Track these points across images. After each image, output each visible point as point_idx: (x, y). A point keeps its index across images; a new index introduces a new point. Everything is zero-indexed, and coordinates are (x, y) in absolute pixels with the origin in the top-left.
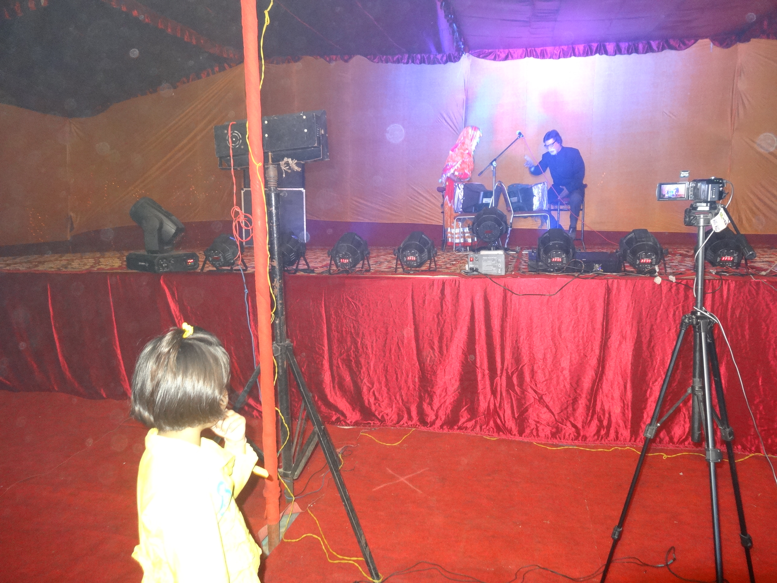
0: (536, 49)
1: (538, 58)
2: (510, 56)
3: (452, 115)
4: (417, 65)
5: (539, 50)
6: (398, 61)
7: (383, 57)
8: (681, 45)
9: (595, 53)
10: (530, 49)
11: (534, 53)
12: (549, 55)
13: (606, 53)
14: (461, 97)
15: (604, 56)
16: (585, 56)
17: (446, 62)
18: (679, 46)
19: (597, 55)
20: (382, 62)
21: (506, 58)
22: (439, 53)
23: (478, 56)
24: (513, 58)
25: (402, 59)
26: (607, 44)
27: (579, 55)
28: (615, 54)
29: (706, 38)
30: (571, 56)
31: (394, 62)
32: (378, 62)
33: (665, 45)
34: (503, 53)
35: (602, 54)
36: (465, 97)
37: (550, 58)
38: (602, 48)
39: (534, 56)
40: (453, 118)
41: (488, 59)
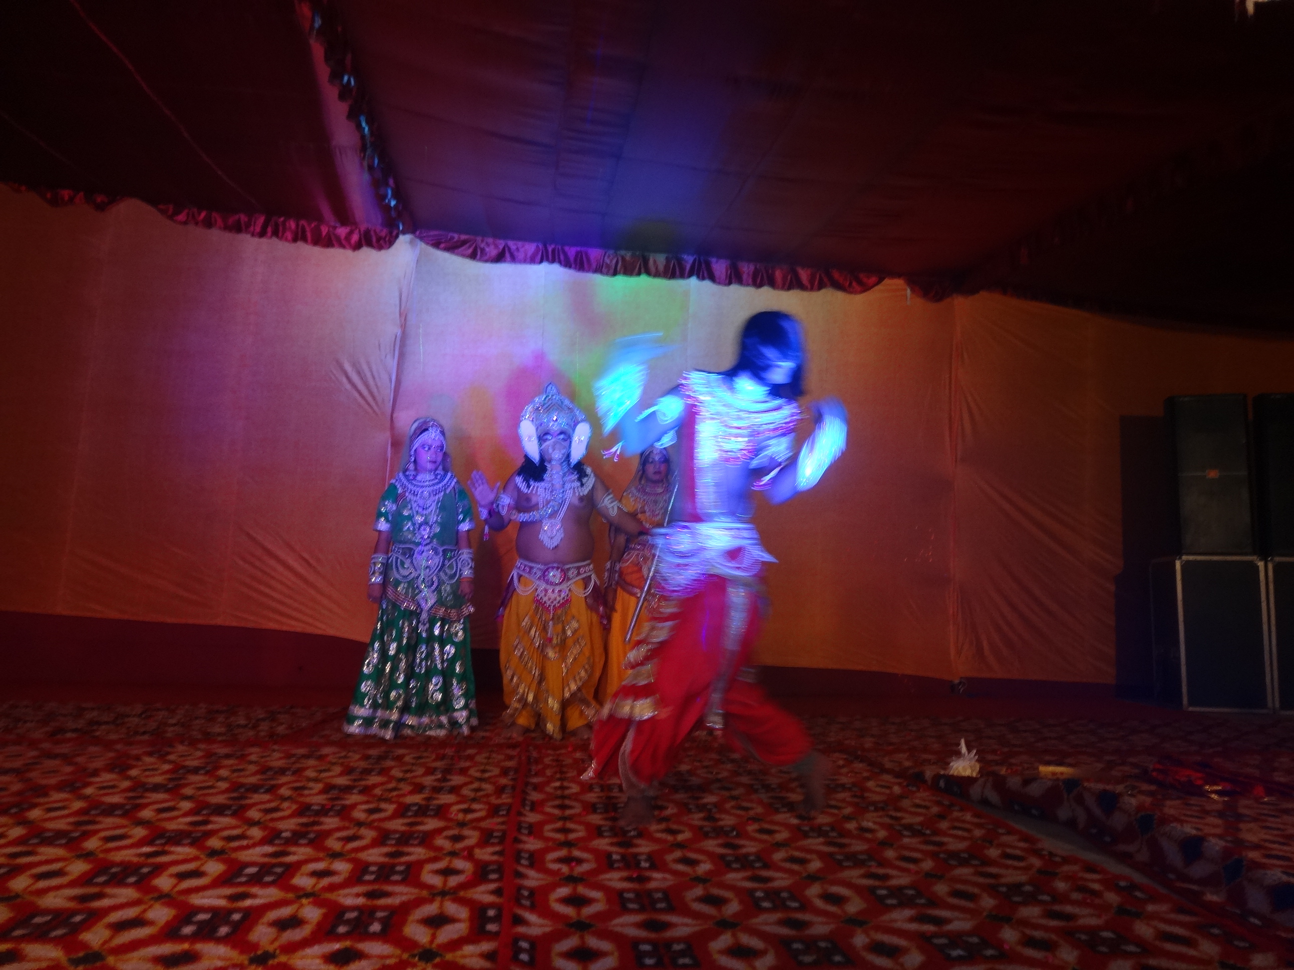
0: (566, 248)
1: (570, 268)
2: (507, 255)
3: (365, 367)
4: (287, 244)
5: (572, 251)
6: (238, 228)
7: (199, 214)
8: (854, 284)
9: (690, 276)
10: (553, 246)
11: (562, 257)
12: (594, 266)
13: (712, 278)
14: (391, 330)
15: (707, 284)
16: (669, 279)
17: (357, 247)
18: (850, 284)
19: (693, 281)
20: (197, 224)
21: (499, 258)
22: (344, 223)
23: (436, 245)
24: (514, 259)
25: (248, 226)
26: (714, 260)
27: (657, 275)
28: (730, 283)
29: (899, 275)
30: (639, 274)
31: (227, 228)
32: (185, 223)
33: (825, 280)
34: (492, 247)
35: (702, 278)
36: (399, 332)
37: (595, 272)
38: (703, 266)
39: (560, 263)
40: (369, 375)
41: (458, 254)
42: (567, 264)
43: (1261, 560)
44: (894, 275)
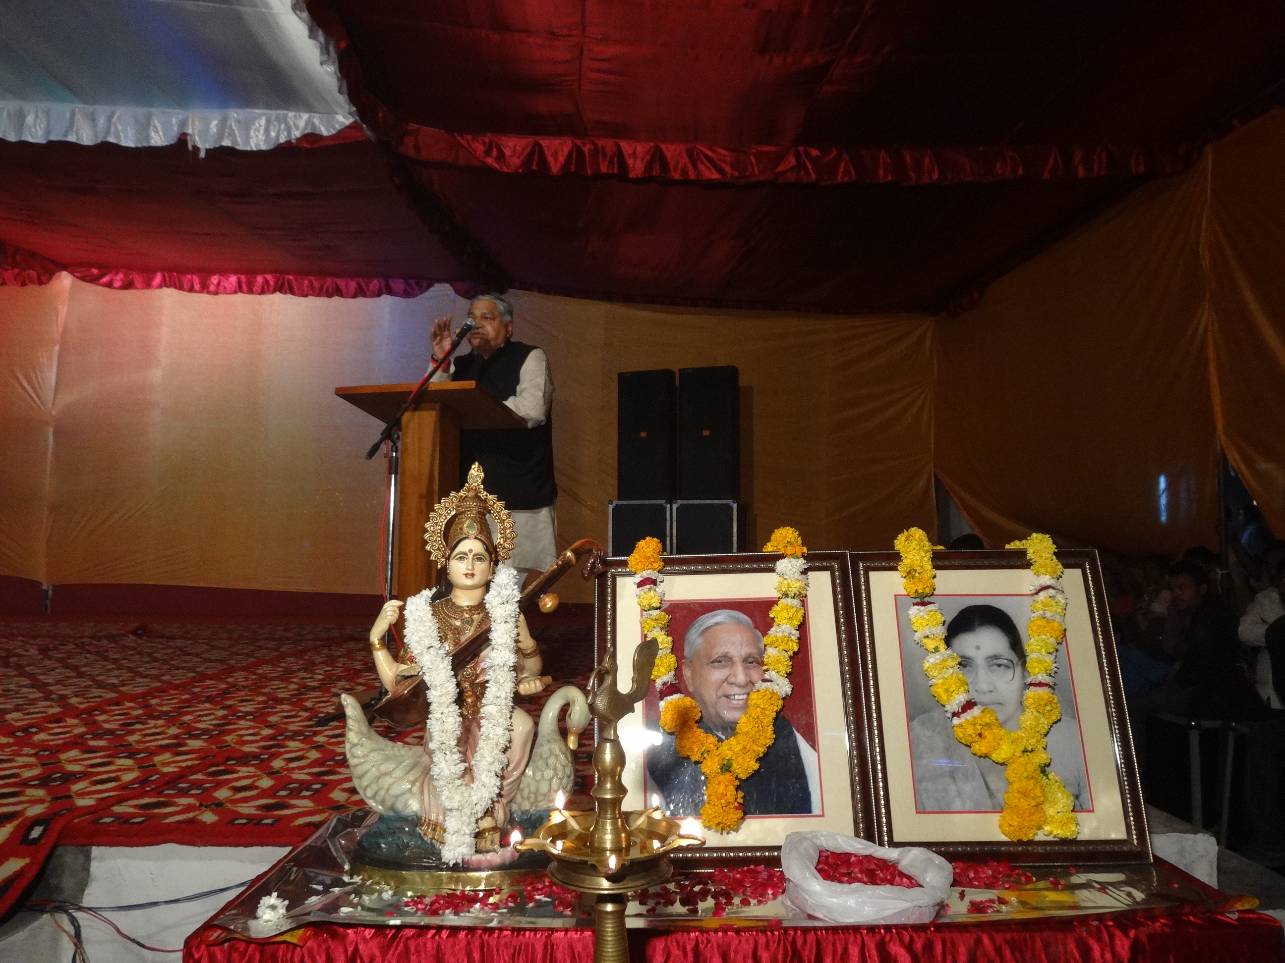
0: (180, 275)
1: (183, 290)
3: (33, 376)
5: (184, 277)
8: (408, 290)
9: (274, 292)
10: (170, 274)
11: (177, 283)
13: (292, 292)
15: (289, 297)
16: (260, 294)
18: (404, 291)
19: (279, 295)
21: (128, 285)
23: (83, 279)
28: (306, 296)
29: (450, 281)
30: (235, 292)
33: (384, 288)
37: (202, 292)
38: (286, 282)
39: (176, 288)
40: (35, 382)
41: (98, 285)
42: (180, 287)
43: (667, 503)
44: (440, 280)
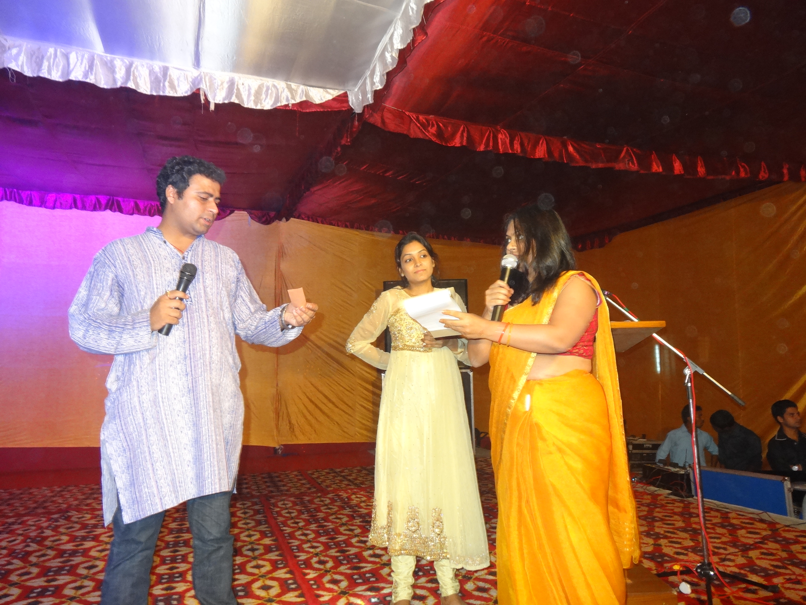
0: (20, 192)
1: (23, 204)
5: (23, 194)
9: (105, 209)
10: (11, 190)
11: (17, 198)
13: (121, 211)
15: (118, 214)
16: (92, 211)
19: (108, 213)
26: (123, 200)
27: (84, 208)
28: (132, 214)
29: (243, 209)
30: (71, 208)
35: (115, 211)
37: (40, 206)
38: (115, 203)
39: (15, 201)
42: (21, 202)
44: (240, 209)
